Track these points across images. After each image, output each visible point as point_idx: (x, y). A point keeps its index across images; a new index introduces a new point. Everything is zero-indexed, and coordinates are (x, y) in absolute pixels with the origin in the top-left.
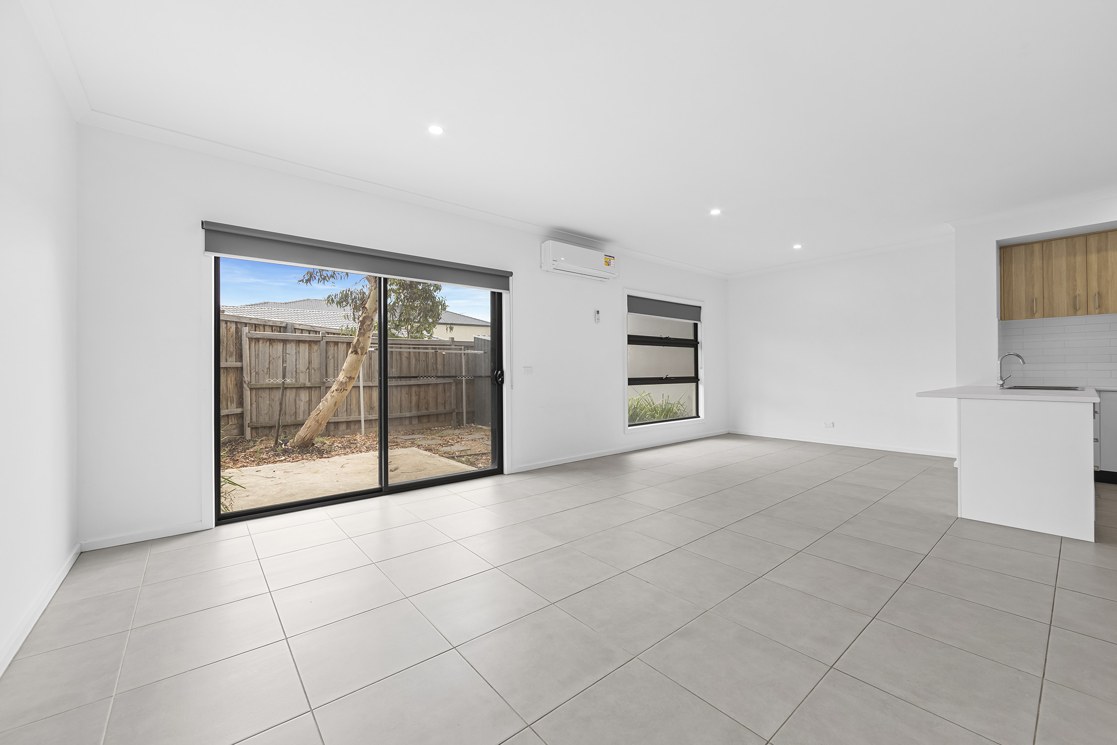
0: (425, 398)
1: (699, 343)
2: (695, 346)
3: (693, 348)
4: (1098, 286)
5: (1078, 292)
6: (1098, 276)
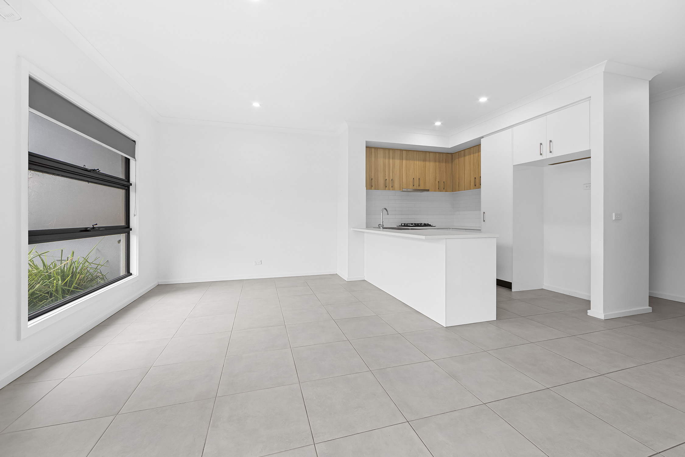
1: (131, 184)
2: (126, 188)
3: (124, 190)
4: (392, 176)
5: (386, 178)
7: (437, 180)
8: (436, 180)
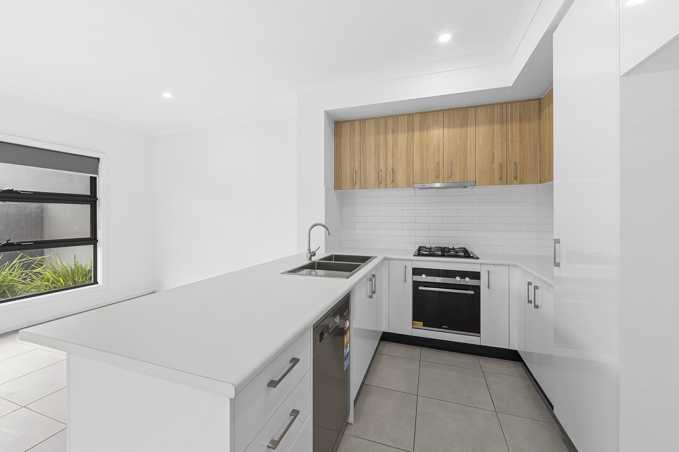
1: (98, 199)
2: (93, 203)
3: (89, 205)
4: (392, 163)
5: (381, 168)
6: (392, 154)
7: (497, 161)
8: (493, 162)
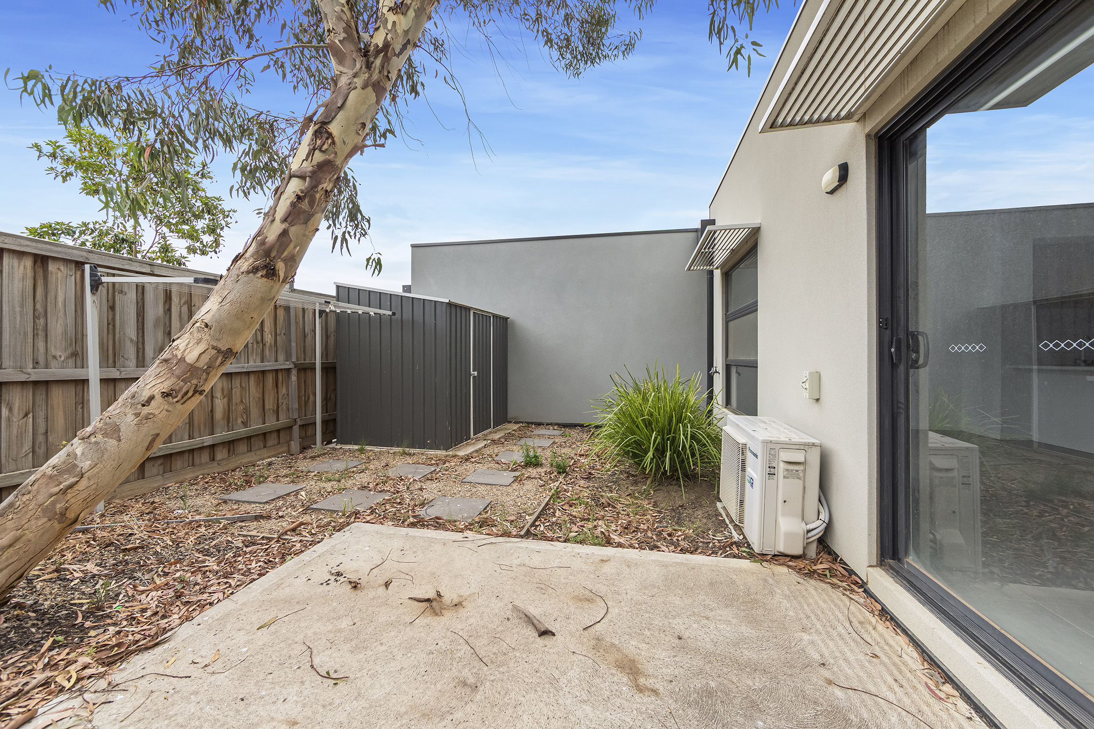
0: (242, 402)
